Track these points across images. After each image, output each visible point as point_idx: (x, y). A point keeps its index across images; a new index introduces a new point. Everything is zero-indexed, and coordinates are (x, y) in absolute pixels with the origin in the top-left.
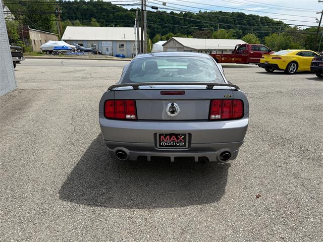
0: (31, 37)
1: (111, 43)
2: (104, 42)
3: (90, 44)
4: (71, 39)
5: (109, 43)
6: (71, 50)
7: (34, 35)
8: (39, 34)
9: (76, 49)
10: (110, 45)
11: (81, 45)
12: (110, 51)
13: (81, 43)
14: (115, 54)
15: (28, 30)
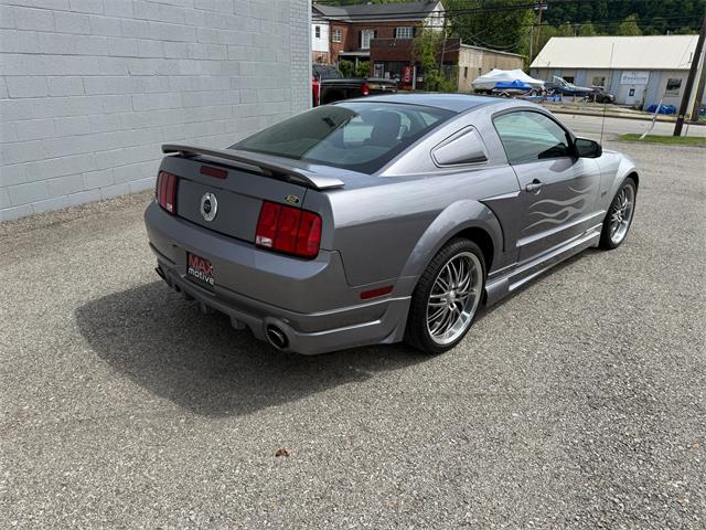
0: (460, 62)
1: (646, 75)
2: (629, 74)
3: (590, 77)
4: (551, 66)
5: (640, 75)
6: (528, 89)
7: (469, 58)
8: (480, 56)
9: (543, 88)
10: (641, 82)
11: (570, 80)
12: (638, 96)
13: (571, 76)
14: (648, 104)
15: (459, 46)
